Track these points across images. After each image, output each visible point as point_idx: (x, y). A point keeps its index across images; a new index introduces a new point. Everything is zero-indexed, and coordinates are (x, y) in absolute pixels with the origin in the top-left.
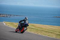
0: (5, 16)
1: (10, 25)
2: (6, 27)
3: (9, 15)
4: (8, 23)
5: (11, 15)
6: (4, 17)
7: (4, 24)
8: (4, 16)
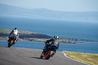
0: (67, 41)
1: (74, 57)
2: (67, 60)
3: (73, 39)
4: (71, 53)
5: (76, 40)
6: (65, 42)
7: (65, 54)
8: (64, 40)
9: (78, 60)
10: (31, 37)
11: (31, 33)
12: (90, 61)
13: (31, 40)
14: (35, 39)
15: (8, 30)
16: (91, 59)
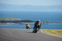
0: (43, 23)
1: (47, 32)
2: (43, 34)
3: (46, 22)
4: (45, 30)
5: (48, 22)
7: (42, 31)
9: (50, 34)
10: (21, 22)
11: (21, 19)
14: (24, 23)
15: (7, 19)
16: (57, 33)
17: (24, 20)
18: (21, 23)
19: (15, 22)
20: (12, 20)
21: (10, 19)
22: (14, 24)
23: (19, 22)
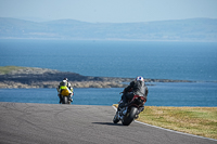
0: (121, 84)
6: (116, 86)
10: (47, 79)
11: (46, 70)
12: (170, 122)
13: (46, 87)
16: (172, 119)
17: (57, 74)
18: (45, 83)
19: (26, 80)
20: (14, 72)
21: (5, 69)
22: (23, 86)
23: (38, 79)
